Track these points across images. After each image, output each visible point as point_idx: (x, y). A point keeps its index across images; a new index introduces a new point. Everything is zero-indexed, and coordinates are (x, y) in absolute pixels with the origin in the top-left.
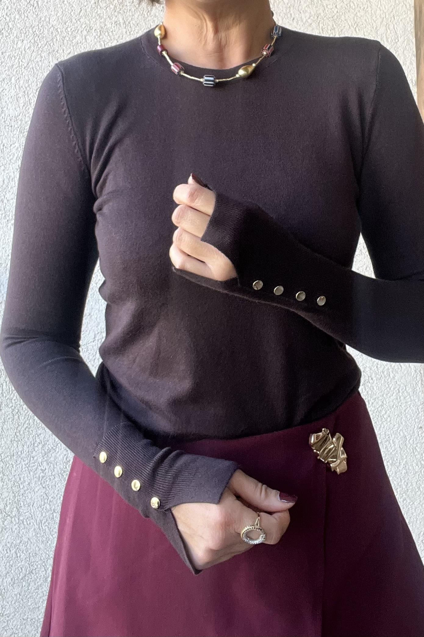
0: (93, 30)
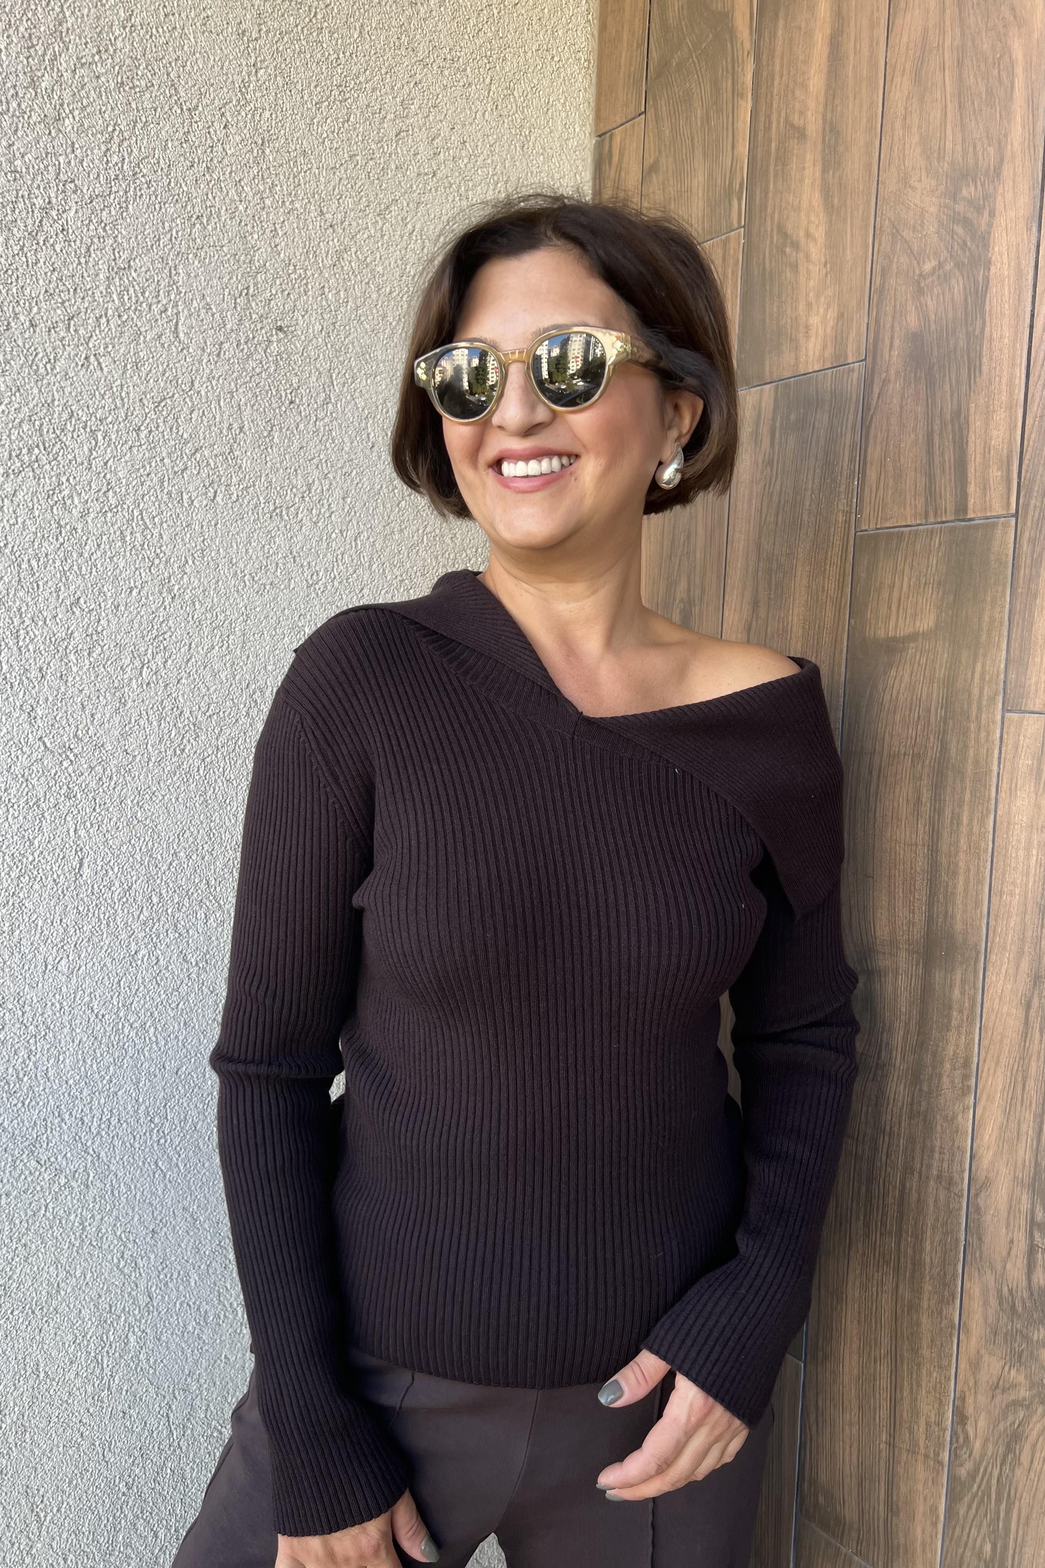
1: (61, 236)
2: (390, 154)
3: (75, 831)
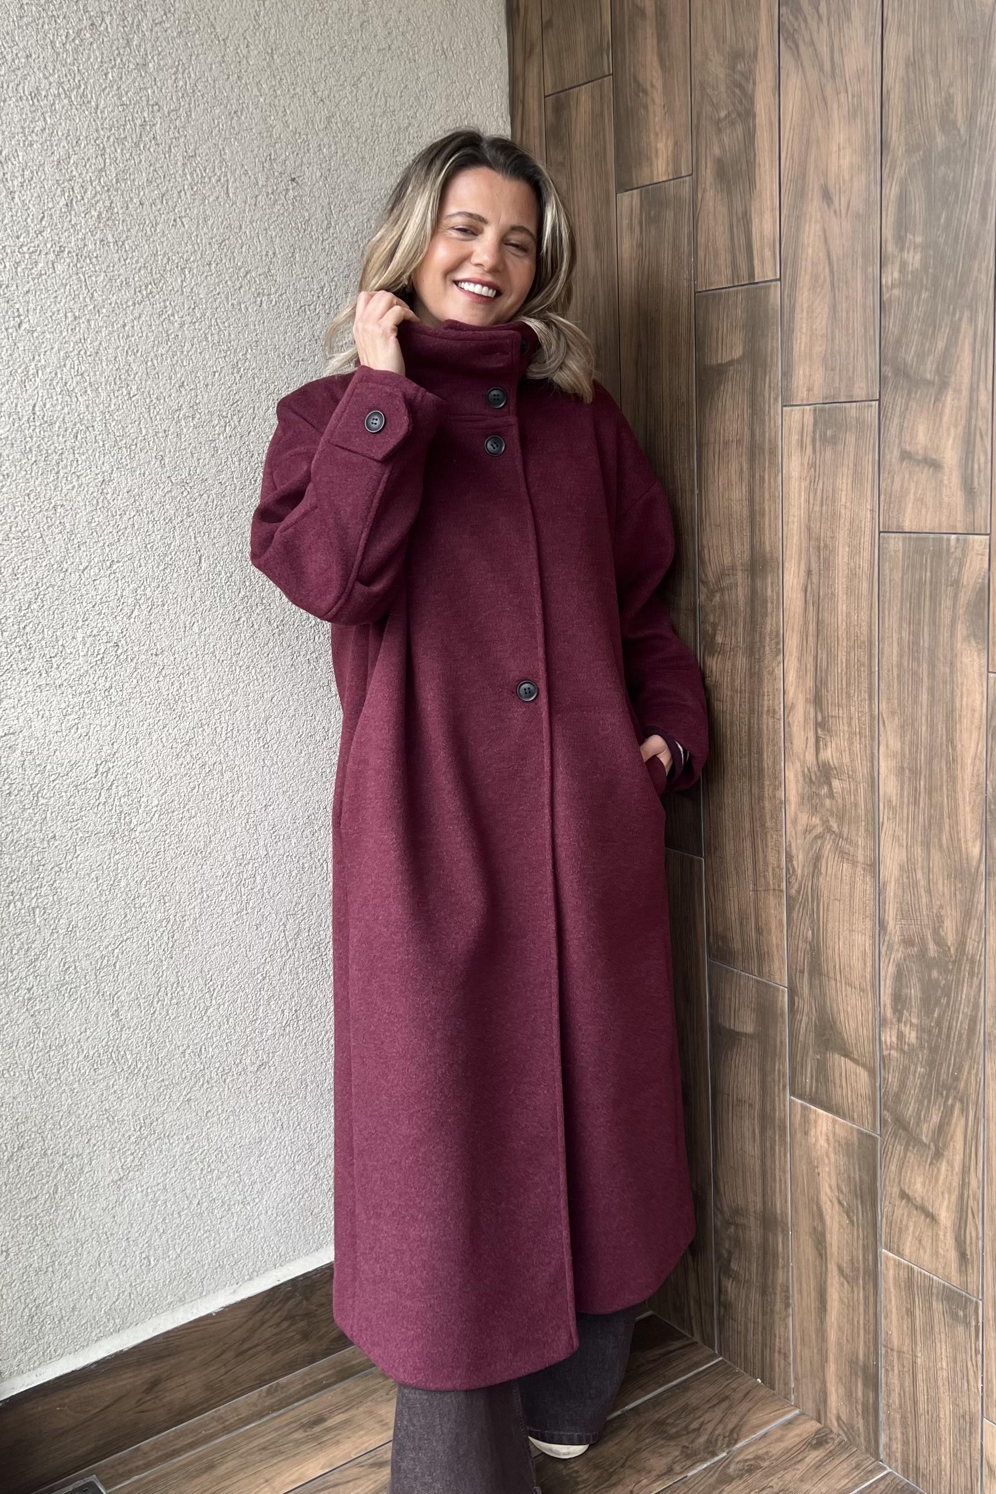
1: (153, 142)
2: (358, 41)
3: (195, 537)
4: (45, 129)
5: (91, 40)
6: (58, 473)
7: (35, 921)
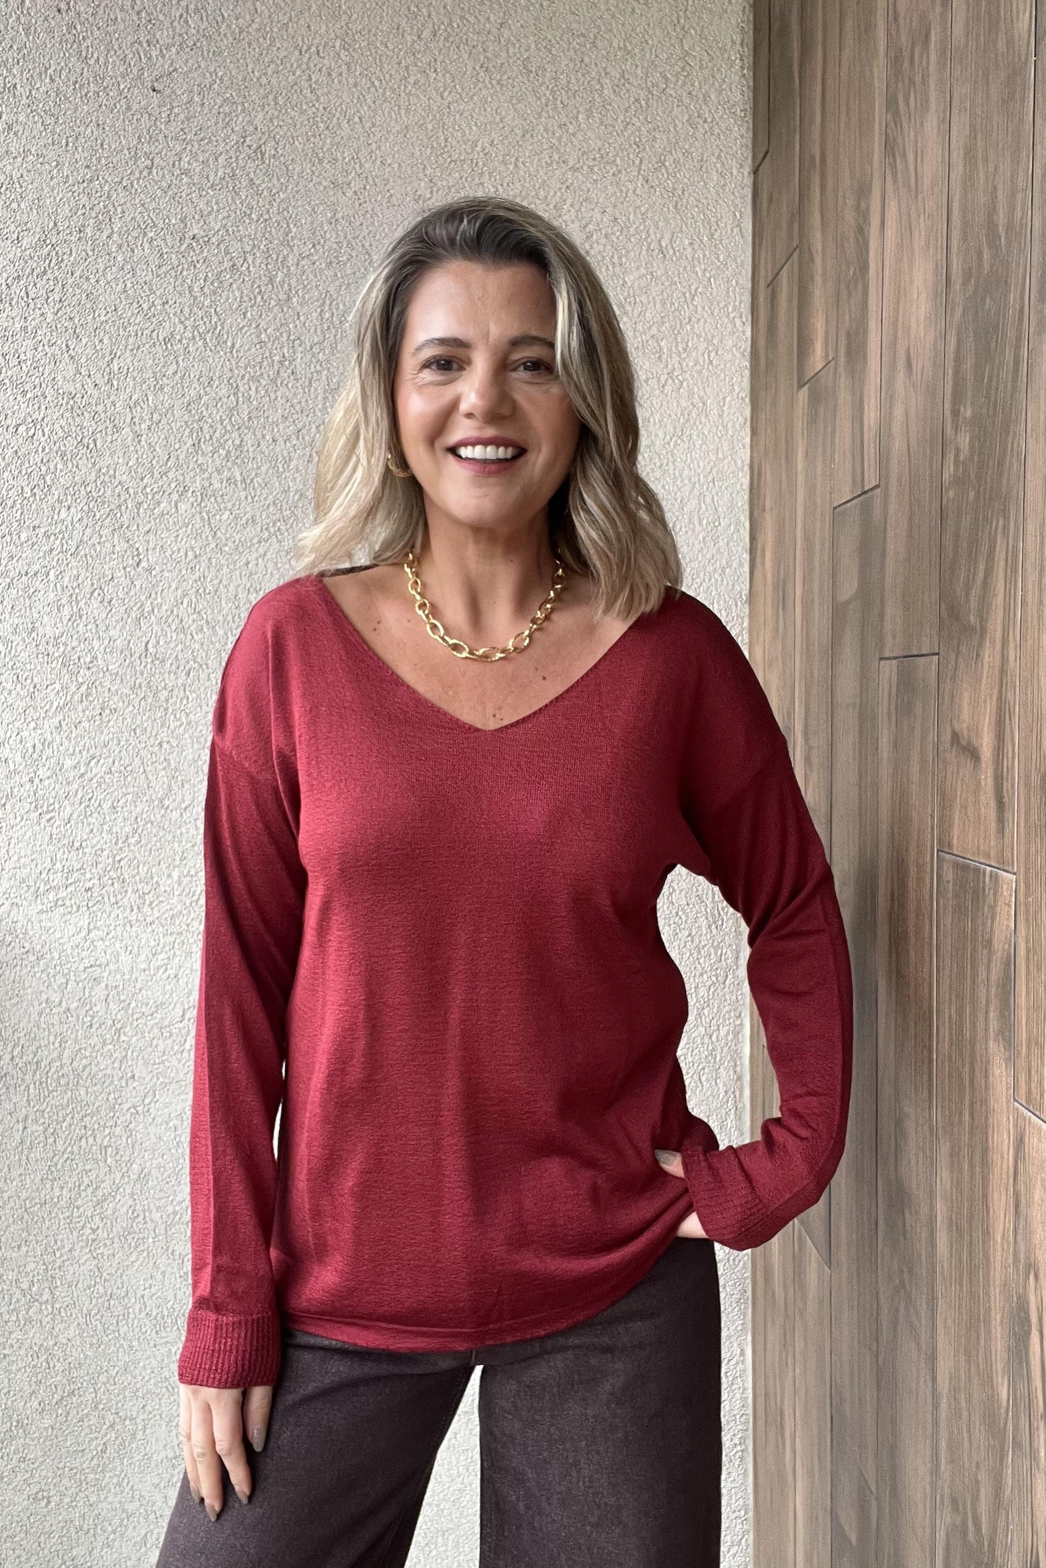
0: (191, 490)
4: (176, 372)
5: (231, 281)
6: (166, 709)
7: (106, 1161)
